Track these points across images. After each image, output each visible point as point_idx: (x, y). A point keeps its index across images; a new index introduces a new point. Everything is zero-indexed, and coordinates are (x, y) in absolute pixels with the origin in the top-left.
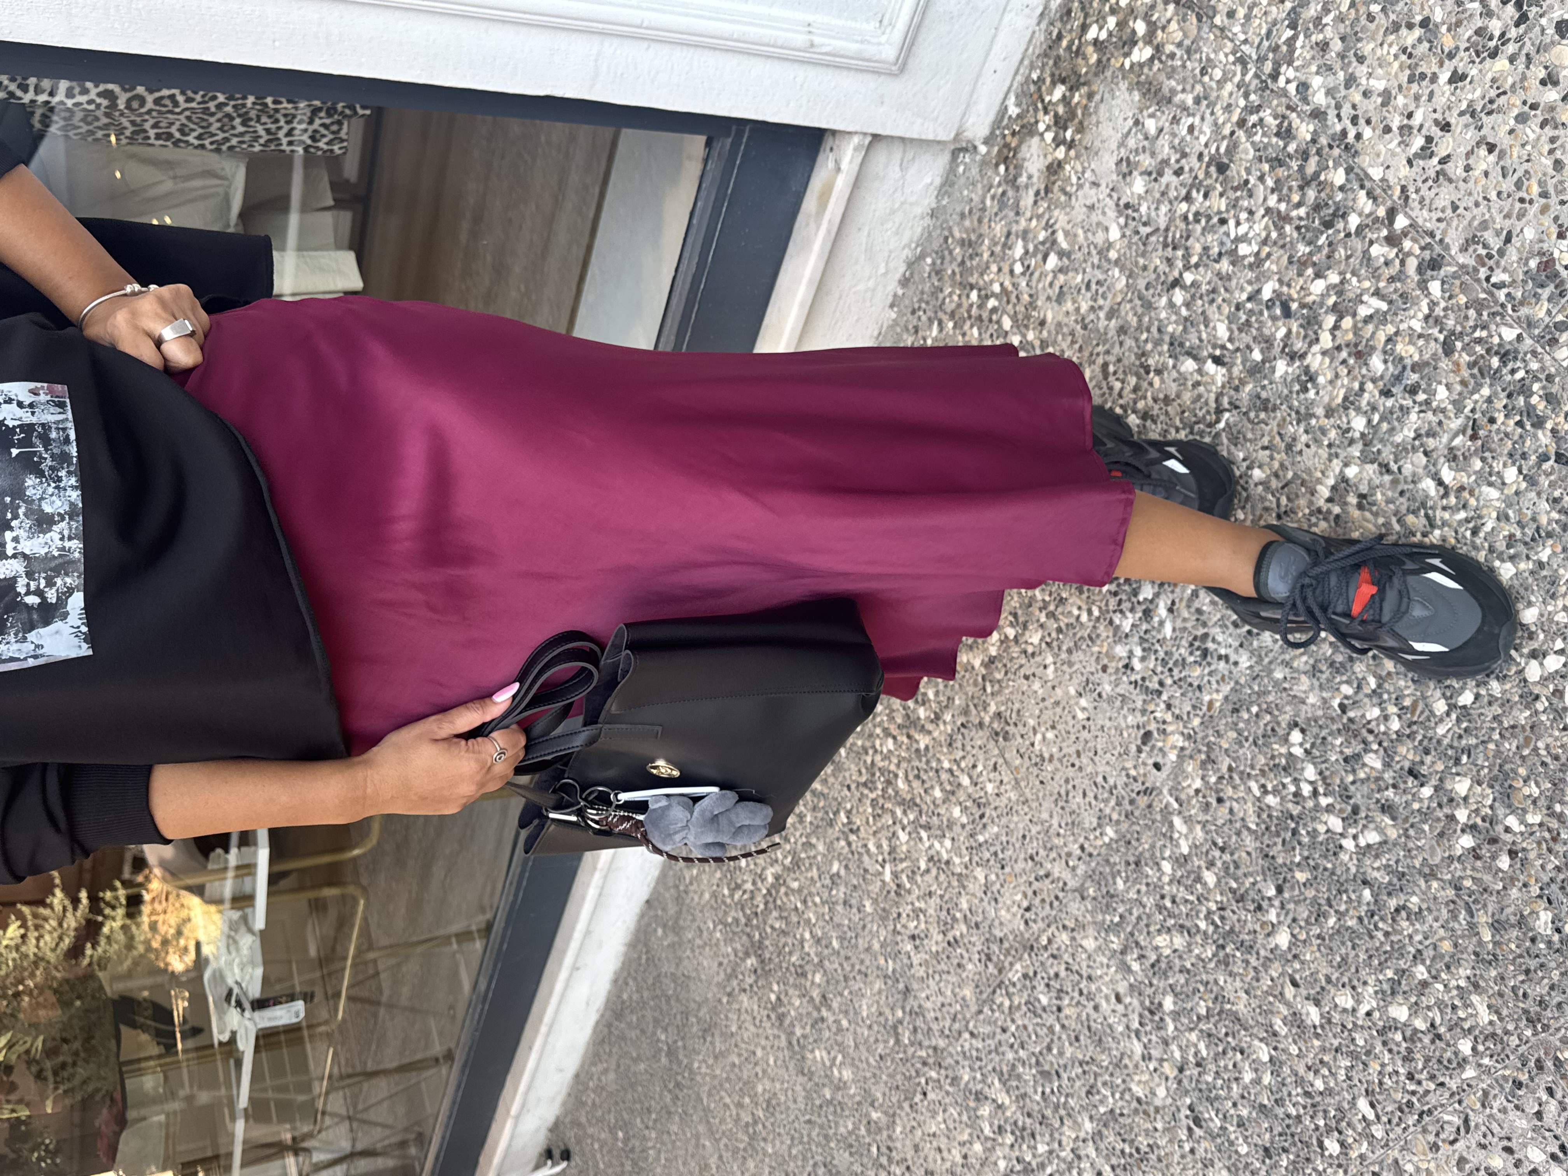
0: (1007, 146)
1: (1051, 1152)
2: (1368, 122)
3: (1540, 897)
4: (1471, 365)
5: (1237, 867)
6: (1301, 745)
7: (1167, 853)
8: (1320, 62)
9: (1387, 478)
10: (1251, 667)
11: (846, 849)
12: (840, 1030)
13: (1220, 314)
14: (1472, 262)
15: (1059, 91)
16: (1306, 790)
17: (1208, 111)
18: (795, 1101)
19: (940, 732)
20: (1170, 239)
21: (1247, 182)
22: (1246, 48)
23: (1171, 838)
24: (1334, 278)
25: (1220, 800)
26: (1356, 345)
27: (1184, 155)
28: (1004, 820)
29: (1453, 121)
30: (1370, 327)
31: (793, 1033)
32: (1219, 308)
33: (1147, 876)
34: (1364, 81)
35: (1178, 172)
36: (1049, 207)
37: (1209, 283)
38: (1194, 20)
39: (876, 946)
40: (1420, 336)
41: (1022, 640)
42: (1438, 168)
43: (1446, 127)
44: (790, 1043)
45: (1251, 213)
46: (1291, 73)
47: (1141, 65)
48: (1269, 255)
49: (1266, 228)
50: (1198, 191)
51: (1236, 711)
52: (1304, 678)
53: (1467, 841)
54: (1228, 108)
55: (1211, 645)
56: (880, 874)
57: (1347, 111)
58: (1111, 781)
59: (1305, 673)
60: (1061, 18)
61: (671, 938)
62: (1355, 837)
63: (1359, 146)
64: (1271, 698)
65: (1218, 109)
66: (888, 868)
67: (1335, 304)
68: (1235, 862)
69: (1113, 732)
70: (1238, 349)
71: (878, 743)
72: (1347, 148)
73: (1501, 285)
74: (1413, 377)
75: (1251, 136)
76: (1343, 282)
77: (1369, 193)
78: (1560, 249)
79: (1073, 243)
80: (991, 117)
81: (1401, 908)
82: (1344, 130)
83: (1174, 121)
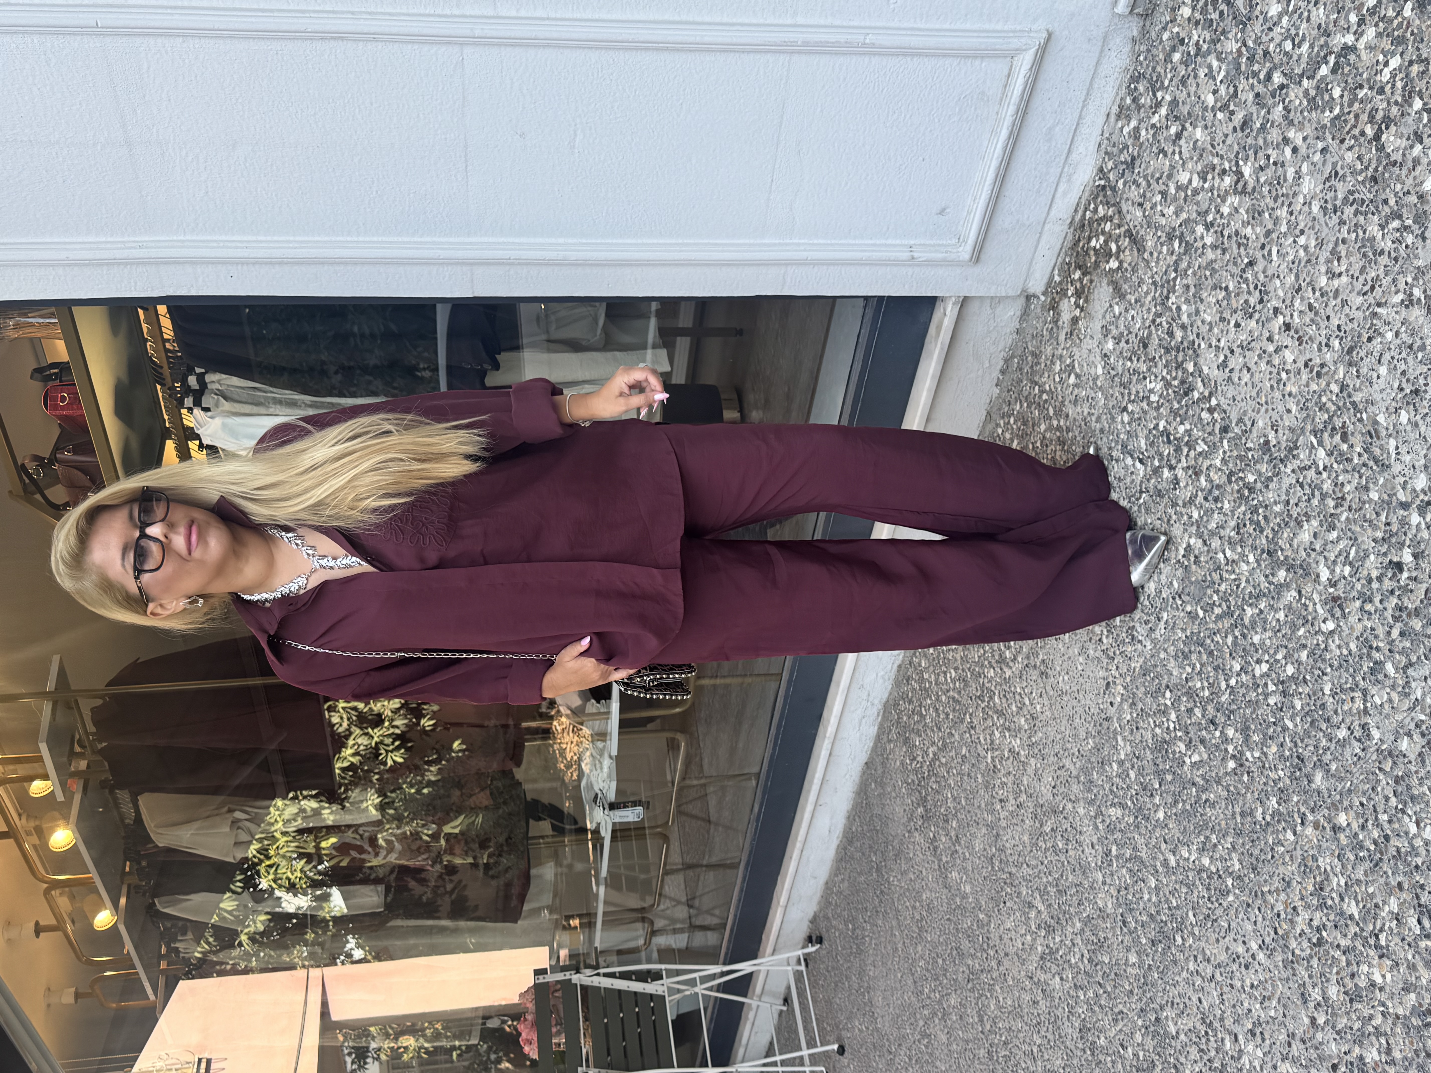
0: (1054, 299)
1: (1061, 941)
2: (1203, 339)
3: (1257, 799)
4: (1238, 491)
5: (1143, 769)
6: (1170, 699)
7: (1115, 758)
8: (1186, 297)
9: (1206, 548)
10: (1151, 649)
11: (969, 739)
12: (965, 859)
13: (1142, 433)
14: (1240, 433)
15: (1078, 273)
16: (1172, 726)
17: (1140, 310)
18: (942, 906)
19: (1017, 667)
20: (1122, 382)
21: (1154, 358)
22: (1157, 277)
23: (1117, 748)
24: (1187, 426)
25: (1137, 728)
26: (1195, 468)
27: (1131, 333)
28: (1044, 729)
29: (1235, 349)
30: (1201, 459)
31: (941, 860)
32: (1142, 429)
33: (1106, 771)
34: (1202, 314)
35: (1127, 342)
36: (1072, 345)
37: (1138, 413)
38: (1137, 251)
39: (983, 805)
40: (1220, 469)
42: (1229, 374)
43: (1232, 352)
44: (940, 866)
45: (1156, 377)
46: (1174, 299)
47: (1113, 271)
48: (1162, 404)
49: (1162, 388)
50: (1135, 356)
51: (1144, 675)
52: (1172, 660)
53: (1231, 764)
54: (1148, 311)
57: (1195, 329)
58: (1092, 710)
59: (1173, 657)
60: (1080, 227)
61: (880, 790)
62: (1190, 757)
63: (1199, 352)
64: (1158, 669)
65: (1144, 310)
67: (1188, 441)
68: (1143, 766)
69: (1093, 680)
70: (1149, 457)
72: (1195, 351)
73: (1249, 449)
74: (1216, 493)
75: (1157, 330)
76: (1191, 430)
77: (1202, 381)
78: (1271, 435)
79: (1082, 371)
80: (1045, 280)
81: (1207, 800)
82: (1194, 340)
83: (1127, 310)
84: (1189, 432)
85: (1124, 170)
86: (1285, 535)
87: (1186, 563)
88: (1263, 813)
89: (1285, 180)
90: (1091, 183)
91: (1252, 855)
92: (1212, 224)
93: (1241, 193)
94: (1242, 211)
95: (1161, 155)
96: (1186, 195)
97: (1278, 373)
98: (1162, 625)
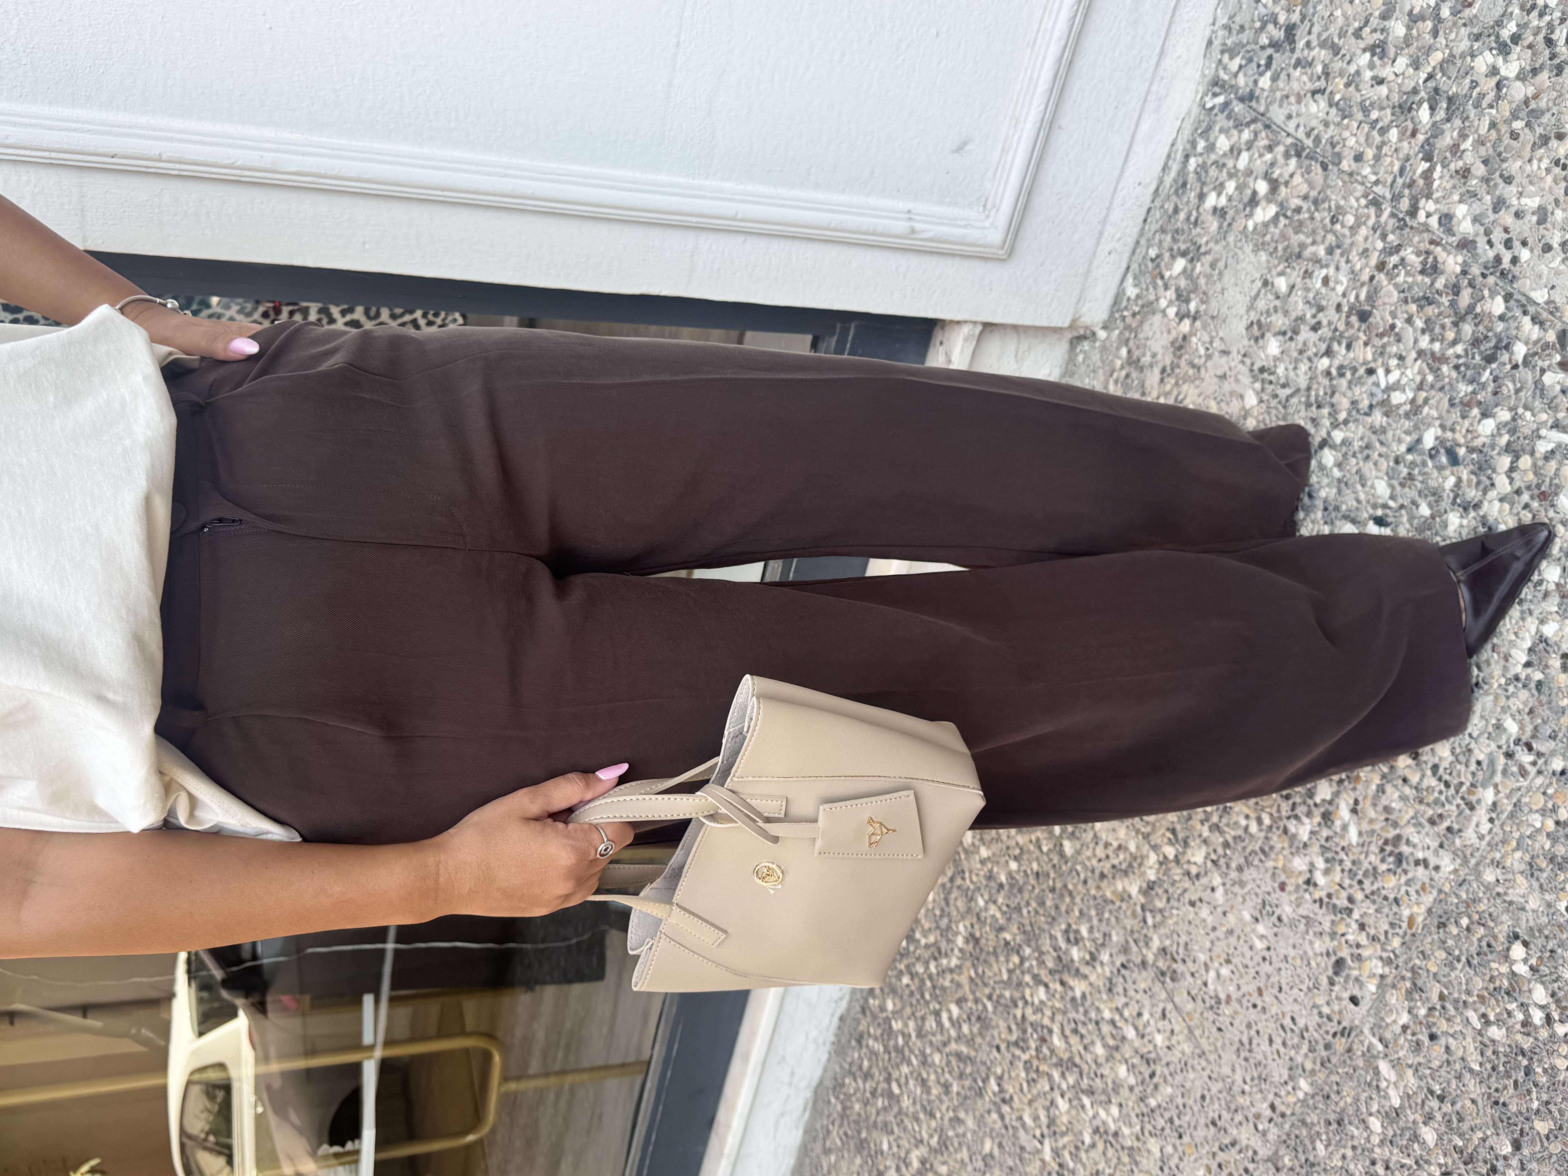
5: (1461, 1120)
6: (1525, 961)
8: (1463, 190)
10: (1456, 871)
11: (999, 1123)
13: (1378, 470)
15: (1180, 264)
16: (1537, 1016)
17: (1343, 260)
19: (1098, 975)
20: (1313, 399)
22: (1378, 189)
23: (1377, 1086)
24: (1504, 415)
25: (1433, 1037)
26: (1538, 486)
28: (1179, 1078)
30: (1553, 464)
32: (1375, 464)
33: (1352, 1137)
34: (1515, 201)
35: (1315, 328)
36: (1177, 384)
37: (1362, 439)
38: (1320, 170)
41: (1183, 860)
45: (1401, 358)
46: (1431, 206)
47: (1266, 225)
48: (1426, 401)
49: (1420, 372)
50: (1340, 343)
51: (1442, 925)
52: (1520, 879)
54: (1365, 253)
55: (1405, 849)
56: (1038, 1151)
58: (1301, 1022)
59: (1522, 873)
60: (1176, 191)
63: (1516, 270)
64: (1482, 907)
65: (1354, 256)
66: (1047, 1142)
67: (1509, 444)
68: (1458, 1113)
69: (1299, 961)
70: (1402, 507)
71: (1028, 992)
72: (1503, 274)
75: (1393, 278)
76: (1515, 419)
77: (1534, 318)
80: (1109, 300)
82: (1497, 257)
83: (1307, 275)
84: (1510, 426)
85: (1270, 57)
90: (1195, 110)
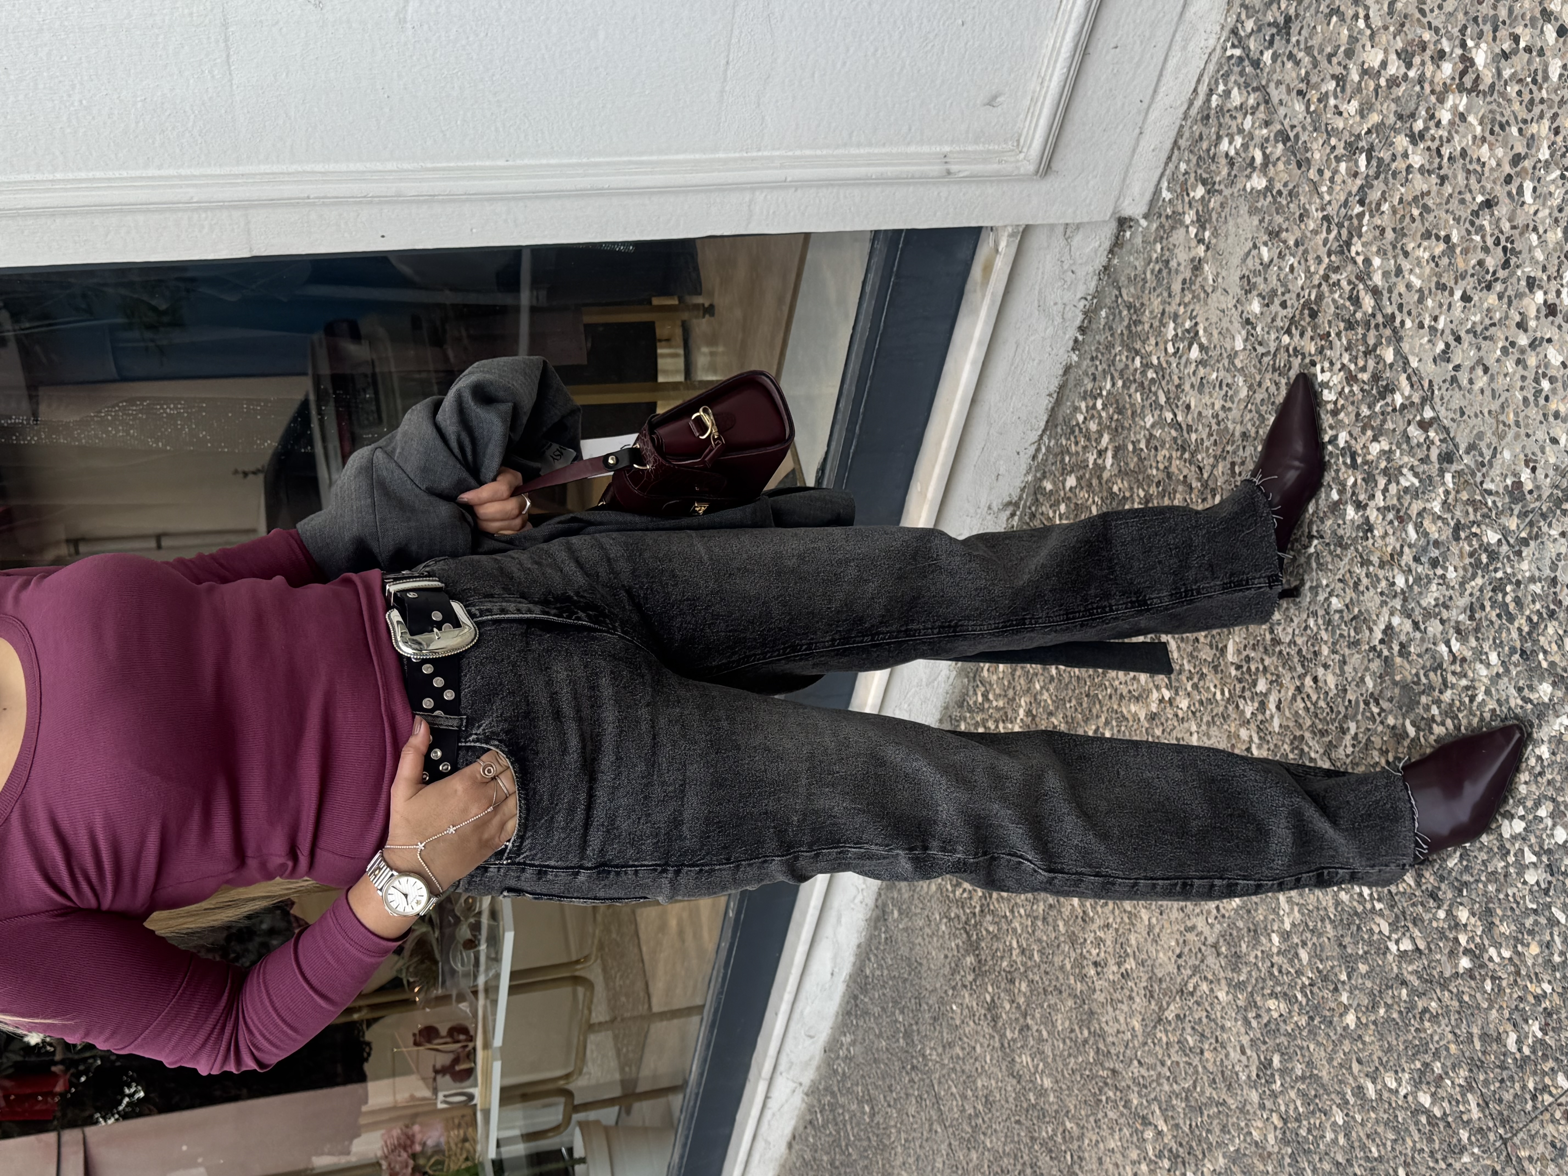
0: (1162, 226)
3: (1508, 1019)
4: (1471, 555)
5: (1322, 950)
7: (1275, 928)
8: (1379, 245)
9: (1418, 635)
12: (1041, 1040)
14: (1473, 466)
15: (1201, 190)
17: (1304, 257)
18: (1007, 1101)
21: (1329, 334)
22: (1330, 209)
23: (1278, 913)
24: (1385, 445)
26: (1399, 510)
27: (1289, 291)
29: (1463, 334)
30: (1408, 497)
31: (1004, 1035)
34: (1407, 275)
35: (1283, 305)
36: (1192, 299)
38: (1296, 166)
39: (1068, 966)
40: (1439, 517)
42: (1453, 373)
43: (1458, 339)
44: (1002, 1045)
45: (1332, 364)
46: (1359, 246)
47: (1258, 193)
48: (1343, 407)
49: (1341, 382)
50: (1296, 329)
53: (1465, 963)
54: (1317, 260)
57: (1395, 296)
60: (1202, 119)
62: (1397, 942)
63: (1402, 332)
65: (1310, 258)
67: (1386, 468)
68: (1320, 945)
72: (1395, 331)
73: (1489, 493)
74: (1435, 553)
75: (1332, 292)
76: (1390, 451)
77: (1409, 378)
78: (1525, 475)
79: (1210, 341)
80: (1148, 196)
81: (1426, 1010)
82: (1393, 314)
83: (1281, 256)
84: (1388, 454)
85: (1273, 36)
86: (1550, 630)
87: (1386, 653)
88: (1519, 1042)
89: (1546, 78)
90: (1219, 51)
91: (1501, 1100)
92: (1422, 136)
93: (1469, 92)
94: (1471, 119)
95: (1334, 19)
96: (1378, 86)
97: (1537, 381)
98: (1348, 739)
